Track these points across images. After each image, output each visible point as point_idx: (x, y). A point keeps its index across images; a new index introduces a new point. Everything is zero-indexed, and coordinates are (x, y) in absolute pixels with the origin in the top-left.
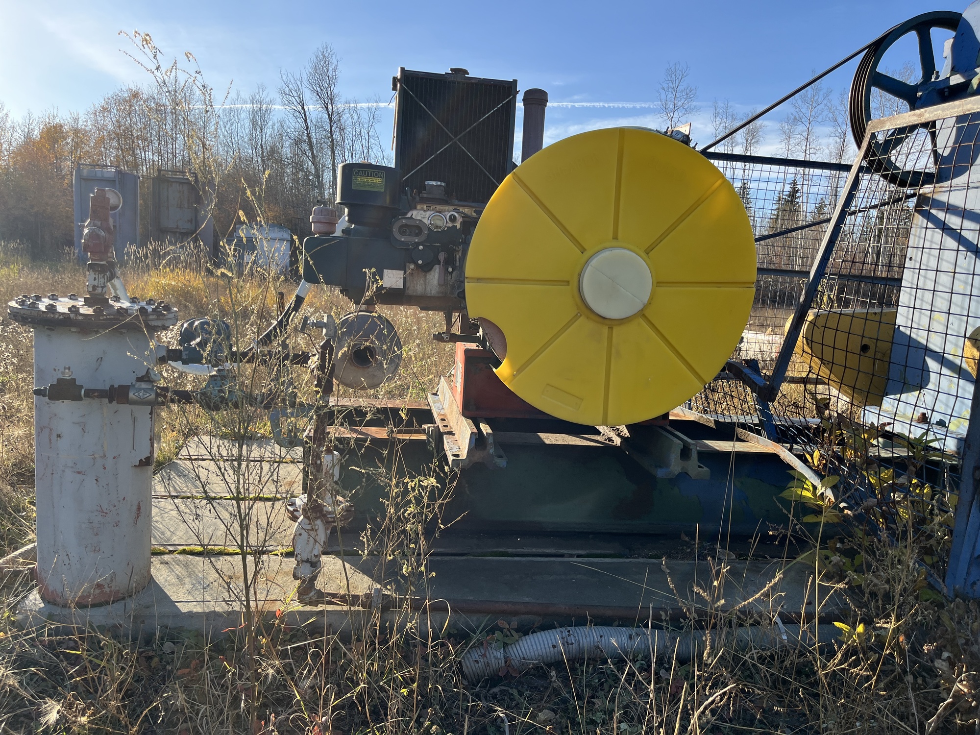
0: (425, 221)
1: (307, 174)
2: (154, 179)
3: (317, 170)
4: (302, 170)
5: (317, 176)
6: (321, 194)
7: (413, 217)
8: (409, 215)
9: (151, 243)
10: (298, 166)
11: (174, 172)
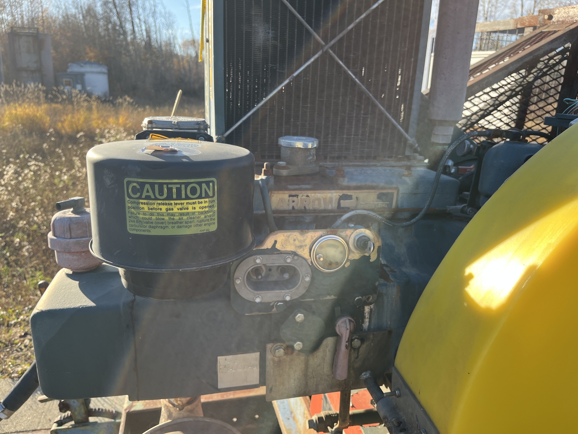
0: (304, 254)
1: (115, 25)
2: (9, 34)
3: (121, 23)
4: (110, 22)
5: (121, 26)
6: (125, 39)
7: (278, 246)
8: (268, 244)
9: (3, 86)
10: (108, 20)
11: (23, 28)
